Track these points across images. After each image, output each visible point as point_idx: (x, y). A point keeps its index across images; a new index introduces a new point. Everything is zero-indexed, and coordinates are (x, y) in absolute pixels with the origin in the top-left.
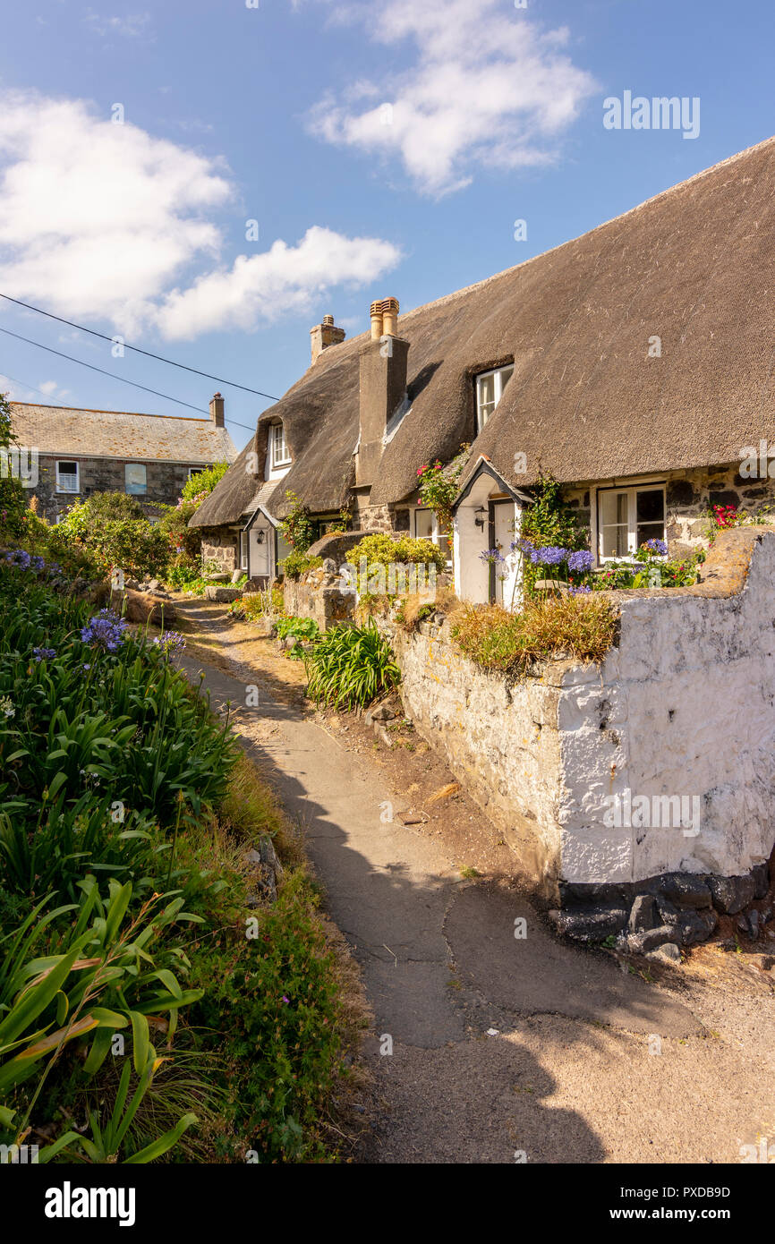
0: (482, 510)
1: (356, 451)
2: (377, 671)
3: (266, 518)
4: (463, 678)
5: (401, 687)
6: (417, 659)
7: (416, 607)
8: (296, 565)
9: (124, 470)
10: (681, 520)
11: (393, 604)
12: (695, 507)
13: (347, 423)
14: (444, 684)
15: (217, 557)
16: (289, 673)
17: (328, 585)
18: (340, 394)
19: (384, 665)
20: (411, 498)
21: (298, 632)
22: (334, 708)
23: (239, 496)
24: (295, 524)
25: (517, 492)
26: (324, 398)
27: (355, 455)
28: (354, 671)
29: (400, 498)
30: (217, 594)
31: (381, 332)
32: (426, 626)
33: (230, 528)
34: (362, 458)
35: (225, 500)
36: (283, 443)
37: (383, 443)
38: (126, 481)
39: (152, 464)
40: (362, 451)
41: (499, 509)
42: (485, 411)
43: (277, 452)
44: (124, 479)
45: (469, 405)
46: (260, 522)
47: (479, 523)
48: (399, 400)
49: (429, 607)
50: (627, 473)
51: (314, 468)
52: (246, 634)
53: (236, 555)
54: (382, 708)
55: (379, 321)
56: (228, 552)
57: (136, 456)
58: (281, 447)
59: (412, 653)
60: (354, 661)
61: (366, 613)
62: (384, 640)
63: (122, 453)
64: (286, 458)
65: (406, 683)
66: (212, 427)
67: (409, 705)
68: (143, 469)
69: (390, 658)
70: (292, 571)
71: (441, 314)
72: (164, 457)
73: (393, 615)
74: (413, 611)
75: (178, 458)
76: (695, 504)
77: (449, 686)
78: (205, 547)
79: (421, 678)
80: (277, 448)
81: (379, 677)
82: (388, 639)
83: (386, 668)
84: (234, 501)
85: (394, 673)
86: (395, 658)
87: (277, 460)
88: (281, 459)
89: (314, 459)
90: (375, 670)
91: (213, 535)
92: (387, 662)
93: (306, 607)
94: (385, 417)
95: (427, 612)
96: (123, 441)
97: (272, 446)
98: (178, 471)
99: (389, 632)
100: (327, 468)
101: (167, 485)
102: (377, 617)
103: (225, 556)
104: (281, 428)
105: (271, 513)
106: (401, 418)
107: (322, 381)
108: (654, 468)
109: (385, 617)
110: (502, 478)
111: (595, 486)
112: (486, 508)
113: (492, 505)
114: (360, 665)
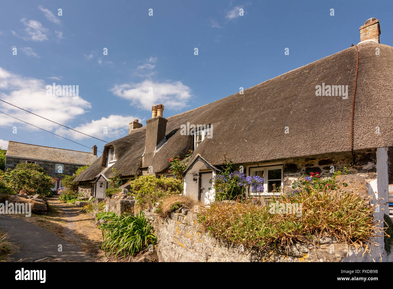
0: (197, 175)
1: (143, 155)
2: (143, 238)
3: (104, 178)
4: (204, 247)
5: (157, 246)
6: (168, 233)
7: (169, 205)
8: (111, 192)
9: (55, 165)
10: (290, 179)
11: (155, 204)
12: (299, 174)
13: (140, 148)
14: (188, 249)
15: (84, 192)
16: (96, 236)
17: (124, 198)
18: (138, 140)
19: (148, 234)
20: (165, 171)
21: (106, 217)
22: (115, 255)
23: (94, 171)
24: (115, 180)
25: (214, 167)
26: (132, 141)
27: (142, 157)
28: (129, 237)
29: (161, 170)
30: (80, 204)
31: (156, 115)
32: (176, 215)
33: (90, 182)
34: (146, 157)
35: (88, 173)
36: (114, 155)
37: (155, 152)
38: (55, 169)
39: (66, 164)
40: (145, 156)
41: (203, 176)
42: (197, 144)
43: (111, 158)
44: (55, 168)
45: (191, 141)
46: (101, 180)
47: (195, 180)
48: (162, 139)
49: (178, 205)
50: (268, 159)
51: (125, 162)
52: (83, 217)
53: (92, 191)
54: (144, 258)
55: (155, 112)
56: (88, 190)
57: (60, 161)
58: (113, 156)
59: (165, 229)
60: (129, 232)
61: (139, 209)
62: (148, 222)
63: (55, 160)
64: (115, 159)
65: (160, 244)
66: (92, 155)
67: (161, 256)
68: (63, 165)
69: (151, 231)
70: (108, 194)
71: (180, 117)
72: (72, 162)
73: (154, 209)
74: (167, 207)
75: (77, 163)
76: (298, 172)
77: (191, 250)
78: (80, 189)
79: (170, 243)
80: (112, 156)
81: (144, 240)
82: (151, 221)
83: (149, 236)
84: (92, 173)
85: (153, 239)
86: (154, 231)
87: (111, 160)
88: (113, 160)
89: (126, 159)
90: (141, 237)
91: (83, 185)
92: (149, 233)
93: (113, 208)
94: (156, 144)
95: (177, 207)
96: (55, 156)
97: (110, 156)
98: (76, 167)
99: (151, 218)
100: (130, 161)
101: (72, 171)
102: (145, 211)
103: (87, 191)
104: (114, 150)
105: (106, 177)
106: (162, 145)
107: (132, 135)
108: (282, 157)
109: (149, 211)
110: (207, 162)
111: (249, 166)
112: (198, 174)
113: (200, 174)
114: (132, 234)
